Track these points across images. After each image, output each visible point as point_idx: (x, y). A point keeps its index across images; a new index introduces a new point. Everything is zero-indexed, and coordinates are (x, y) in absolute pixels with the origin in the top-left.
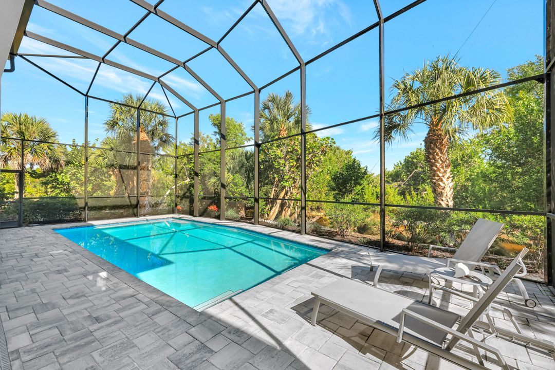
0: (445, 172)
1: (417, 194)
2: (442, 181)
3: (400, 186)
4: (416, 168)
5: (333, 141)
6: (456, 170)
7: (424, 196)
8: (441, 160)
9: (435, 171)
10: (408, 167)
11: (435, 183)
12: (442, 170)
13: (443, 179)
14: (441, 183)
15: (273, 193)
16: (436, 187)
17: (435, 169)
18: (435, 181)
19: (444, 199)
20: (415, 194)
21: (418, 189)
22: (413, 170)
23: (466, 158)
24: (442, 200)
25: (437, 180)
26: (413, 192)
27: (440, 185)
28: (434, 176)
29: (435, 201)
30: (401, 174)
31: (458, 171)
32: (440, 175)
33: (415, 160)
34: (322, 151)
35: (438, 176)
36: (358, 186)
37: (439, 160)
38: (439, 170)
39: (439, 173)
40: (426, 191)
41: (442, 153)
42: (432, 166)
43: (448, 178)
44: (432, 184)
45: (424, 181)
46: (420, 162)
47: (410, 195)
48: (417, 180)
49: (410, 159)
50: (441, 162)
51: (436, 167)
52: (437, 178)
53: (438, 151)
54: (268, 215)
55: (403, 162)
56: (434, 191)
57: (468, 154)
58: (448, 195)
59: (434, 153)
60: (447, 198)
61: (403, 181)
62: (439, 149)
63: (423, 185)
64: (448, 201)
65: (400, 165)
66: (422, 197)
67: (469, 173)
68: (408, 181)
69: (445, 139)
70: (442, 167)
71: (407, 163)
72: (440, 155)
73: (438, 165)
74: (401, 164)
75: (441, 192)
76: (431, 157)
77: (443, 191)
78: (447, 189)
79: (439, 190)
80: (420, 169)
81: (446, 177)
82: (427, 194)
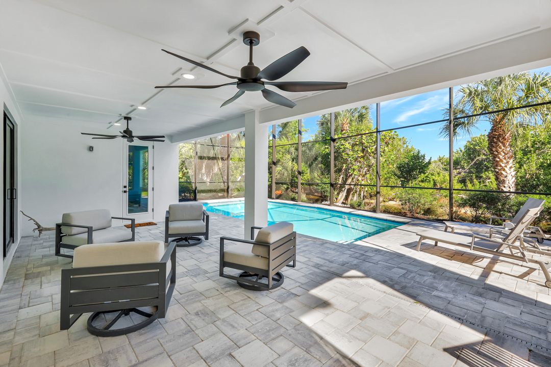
0: (508, 162)
1: (480, 182)
2: (504, 170)
3: (459, 173)
4: (479, 156)
5: (396, 133)
6: (526, 157)
7: (487, 184)
8: (504, 152)
9: (497, 161)
10: (470, 155)
11: (497, 172)
12: (504, 161)
13: (506, 168)
14: (503, 172)
15: (340, 180)
16: (498, 176)
17: (498, 160)
18: (498, 170)
19: (506, 186)
20: (477, 182)
21: (481, 177)
22: (475, 157)
23: (538, 145)
24: (505, 187)
25: (500, 170)
26: (475, 180)
27: (502, 174)
28: (497, 166)
29: (498, 187)
30: (461, 161)
31: (528, 159)
32: (503, 165)
33: (477, 148)
34: (386, 143)
35: (501, 166)
36: (422, 174)
37: (502, 153)
38: (501, 161)
39: (501, 163)
40: (489, 179)
41: (504, 146)
42: (495, 157)
43: (511, 168)
44: (495, 173)
45: (487, 169)
46: (484, 149)
47: (471, 183)
48: (479, 168)
49: (472, 146)
50: (503, 154)
51: (499, 158)
52: (499, 168)
53: (501, 144)
54: (337, 199)
55: (463, 149)
56: (497, 179)
57: (541, 141)
58: (511, 182)
59: (497, 146)
60: (509, 185)
61: (463, 168)
62: (502, 143)
63: (486, 173)
64: (510, 188)
65: (459, 152)
66: (486, 186)
67: (541, 160)
68: (469, 169)
69: (508, 135)
70: (505, 159)
71: (468, 150)
72: (503, 148)
73: (501, 157)
74: (461, 151)
75: (504, 180)
76: (494, 149)
77: (505, 179)
78: (509, 177)
79: (502, 178)
80: (484, 157)
81: (508, 167)
82: (491, 182)
